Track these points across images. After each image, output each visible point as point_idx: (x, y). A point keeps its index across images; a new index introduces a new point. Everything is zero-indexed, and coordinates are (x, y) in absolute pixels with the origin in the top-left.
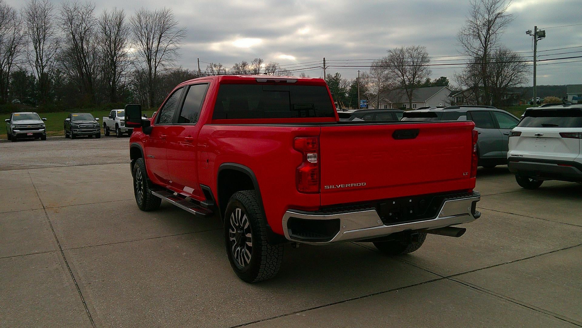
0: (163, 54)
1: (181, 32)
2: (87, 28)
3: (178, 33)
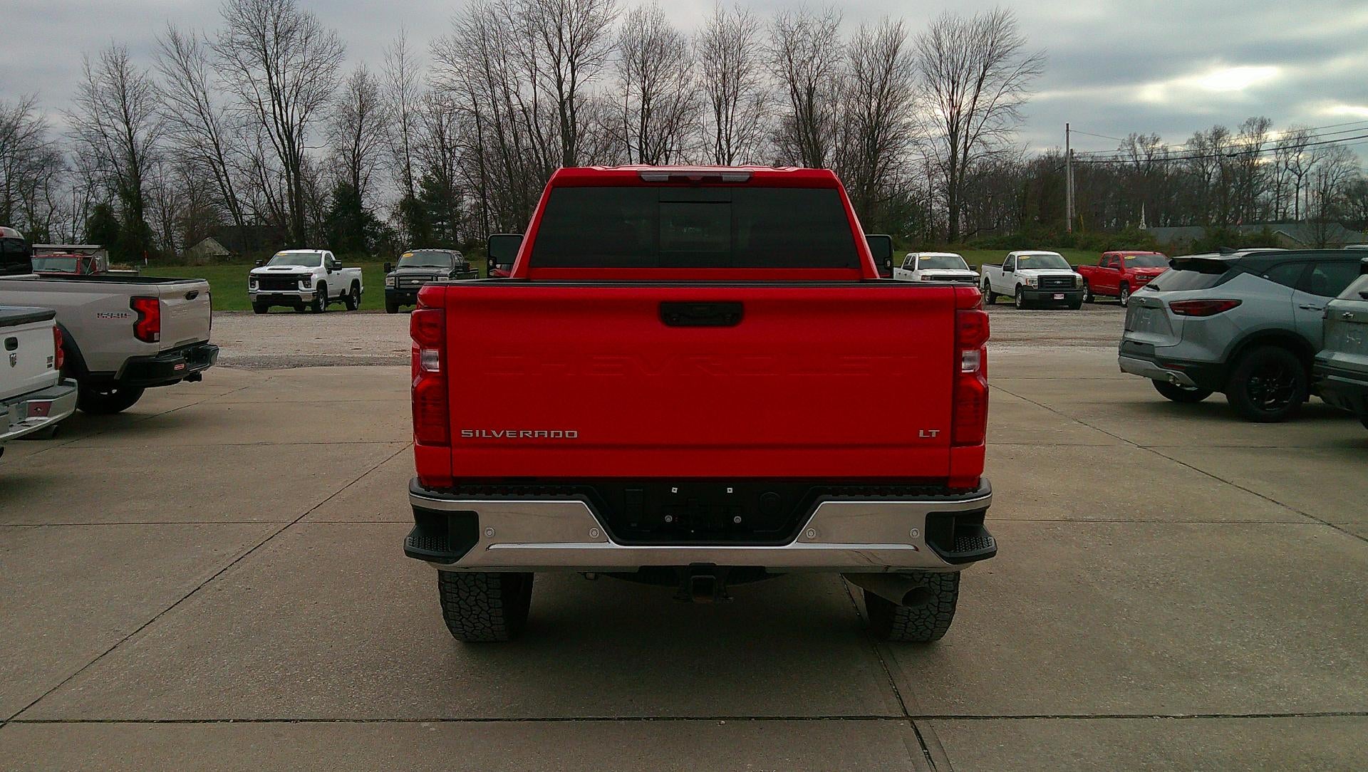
0: (985, 119)
1: (1033, 62)
2: (822, 67)
3: (1026, 65)
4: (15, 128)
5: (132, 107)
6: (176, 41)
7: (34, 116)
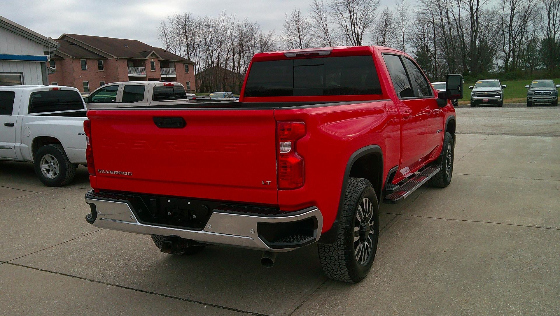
4: (267, 43)
5: (302, 32)
6: (317, 5)
7: (273, 38)
